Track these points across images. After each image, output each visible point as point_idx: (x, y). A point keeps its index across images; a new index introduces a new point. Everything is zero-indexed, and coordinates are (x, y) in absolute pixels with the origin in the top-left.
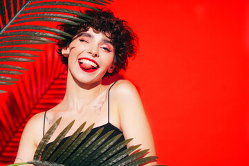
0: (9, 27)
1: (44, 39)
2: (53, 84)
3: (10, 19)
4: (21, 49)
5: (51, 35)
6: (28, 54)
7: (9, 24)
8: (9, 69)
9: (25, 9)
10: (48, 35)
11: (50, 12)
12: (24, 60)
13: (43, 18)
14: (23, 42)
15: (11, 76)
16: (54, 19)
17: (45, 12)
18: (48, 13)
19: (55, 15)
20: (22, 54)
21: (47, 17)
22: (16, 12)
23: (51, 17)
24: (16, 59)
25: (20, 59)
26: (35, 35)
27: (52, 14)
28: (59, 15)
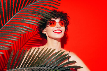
0: (8, 23)
2: (27, 42)
3: (9, 20)
9: (16, 16)
13: (23, 21)
14: (13, 32)
16: (28, 22)
18: (25, 19)
19: (28, 20)
20: (12, 37)
22: (11, 17)
23: (26, 21)
24: (10, 39)
26: (19, 29)
27: (27, 20)
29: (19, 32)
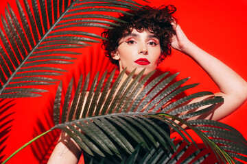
0: (50, 33)
1: (82, 43)
3: (51, 25)
4: (62, 52)
5: (87, 39)
6: (67, 57)
7: (50, 31)
8: (51, 71)
9: (65, 16)
10: (85, 39)
11: (87, 18)
12: (64, 62)
13: (81, 23)
14: (62, 46)
15: (53, 77)
16: (91, 24)
17: (82, 18)
18: (85, 19)
19: (91, 20)
20: (62, 57)
21: (84, 23)
22: (56, 19)
23: (88, 22)
24: (57, 61)
25: (60, 62)
26: (74, 40)
27: (88, 20)
28: (95, 20)
29: (74, 46)
